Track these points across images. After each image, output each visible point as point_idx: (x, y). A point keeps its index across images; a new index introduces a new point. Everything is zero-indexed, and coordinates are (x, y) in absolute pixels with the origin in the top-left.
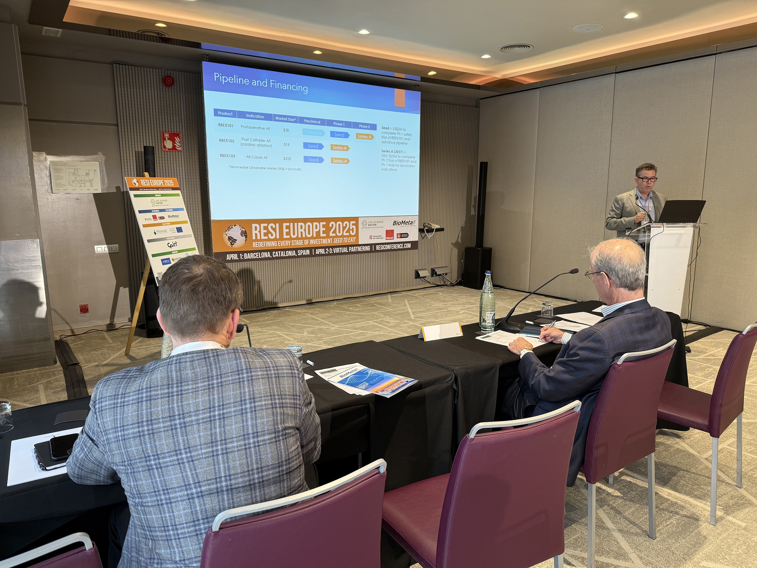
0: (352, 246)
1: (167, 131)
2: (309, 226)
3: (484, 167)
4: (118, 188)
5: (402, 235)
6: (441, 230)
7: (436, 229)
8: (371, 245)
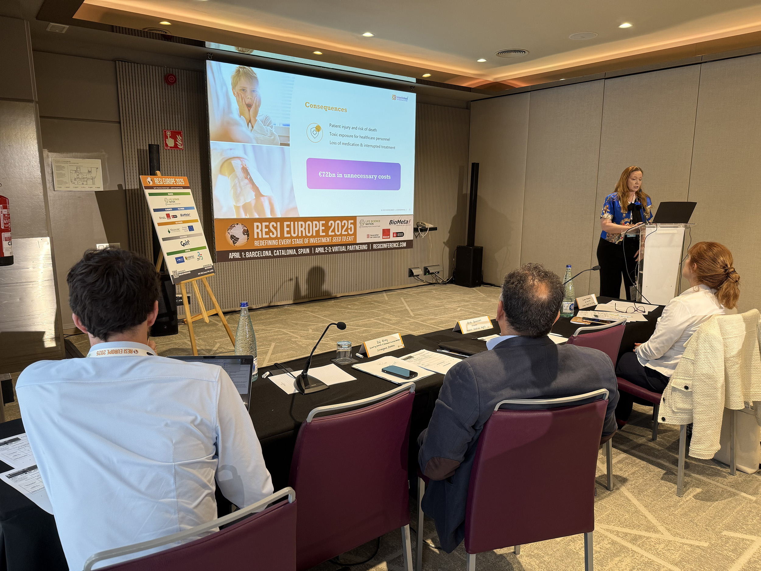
0: (350, 245)
1: (169, 129)
2: (309, 224)
3: (475, 167)
4: (120, 186)
5: (398, 234)
6: (435, 229)
7: (430, 228)
8: (368, 244)
